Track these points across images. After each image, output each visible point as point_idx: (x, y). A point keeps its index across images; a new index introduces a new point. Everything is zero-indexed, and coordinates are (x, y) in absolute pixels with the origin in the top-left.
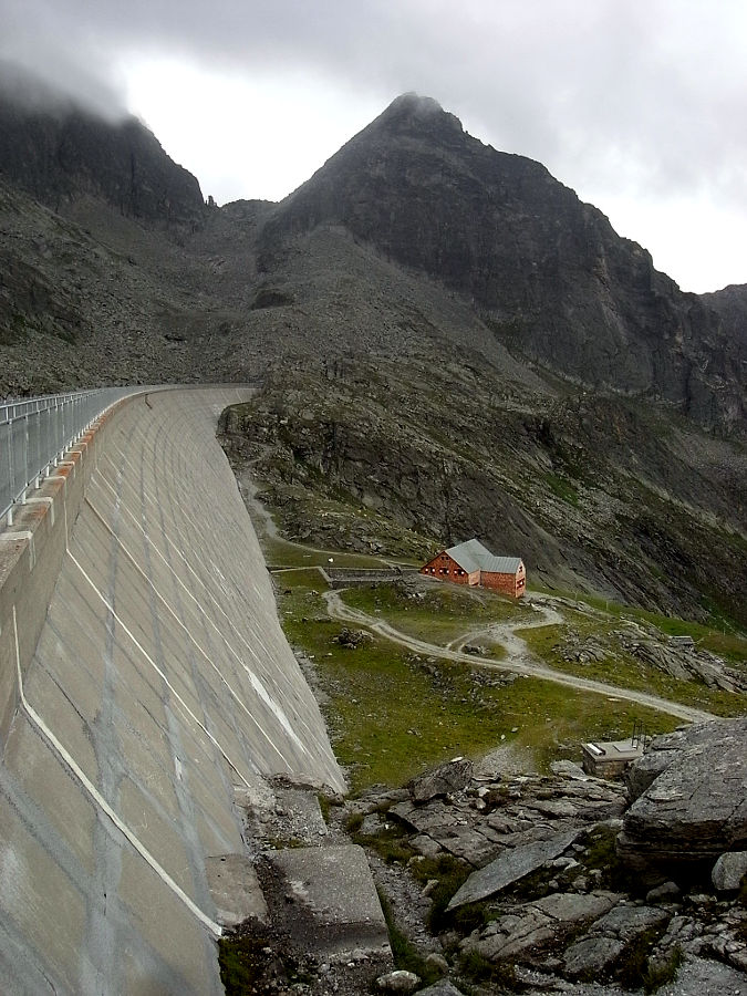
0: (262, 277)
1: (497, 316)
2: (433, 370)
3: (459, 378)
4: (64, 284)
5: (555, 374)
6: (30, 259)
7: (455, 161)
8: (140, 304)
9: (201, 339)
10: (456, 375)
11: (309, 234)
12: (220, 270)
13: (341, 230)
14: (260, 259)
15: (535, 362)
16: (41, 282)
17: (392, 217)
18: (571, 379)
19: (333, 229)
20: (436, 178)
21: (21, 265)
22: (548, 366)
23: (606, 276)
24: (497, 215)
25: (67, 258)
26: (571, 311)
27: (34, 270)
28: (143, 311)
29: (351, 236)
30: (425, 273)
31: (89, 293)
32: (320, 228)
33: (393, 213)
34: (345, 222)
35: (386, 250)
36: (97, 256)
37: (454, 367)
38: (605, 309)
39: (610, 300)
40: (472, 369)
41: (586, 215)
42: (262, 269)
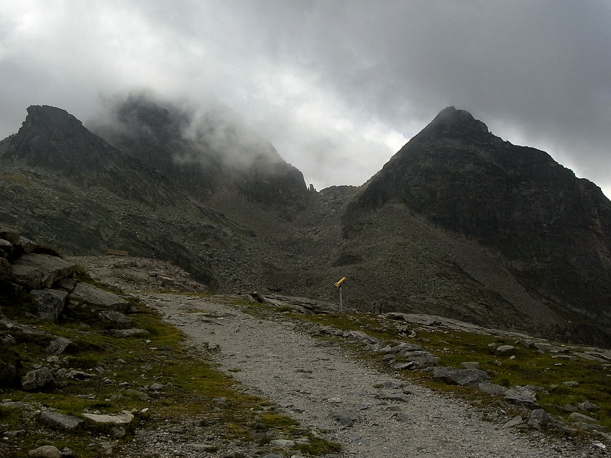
0: (345, 243)
1: (519, 265)
2: (455, 307)
3: (475, 313)
4: (200, 255)
5: (564, 307)
6: (177, 239)
7: (483, 154)
8: (253, 266)
9: (293, 290)
10: (473, 311)
11: (378, 210)
12: (316, 238)
13: (401, 206)
14: (344, 229)
15: (548, 298)
16: (185, 254)
17: (438, 195)
18: (578, 310)
19: (396, 206)
20: (470, 166)
21: (172, 243)
22: (558, 301)
23: (601, 232)
24: (515, 191)
25: (204, 236)
26: (574, 259)
27: (181, 247)
28: (254, 271)
29: (408, 211)
30: (463, 235)
31: (218, 260)
32: (387, 205)
33: (438, 193)
34: (404, 201)
35: (434, 219)
36: (225, 234)
37: (472, 305)
38: (602, 256)
39: (605, 249)
40: (487, 306)
41: (582, 188)
42: (346, 236)
